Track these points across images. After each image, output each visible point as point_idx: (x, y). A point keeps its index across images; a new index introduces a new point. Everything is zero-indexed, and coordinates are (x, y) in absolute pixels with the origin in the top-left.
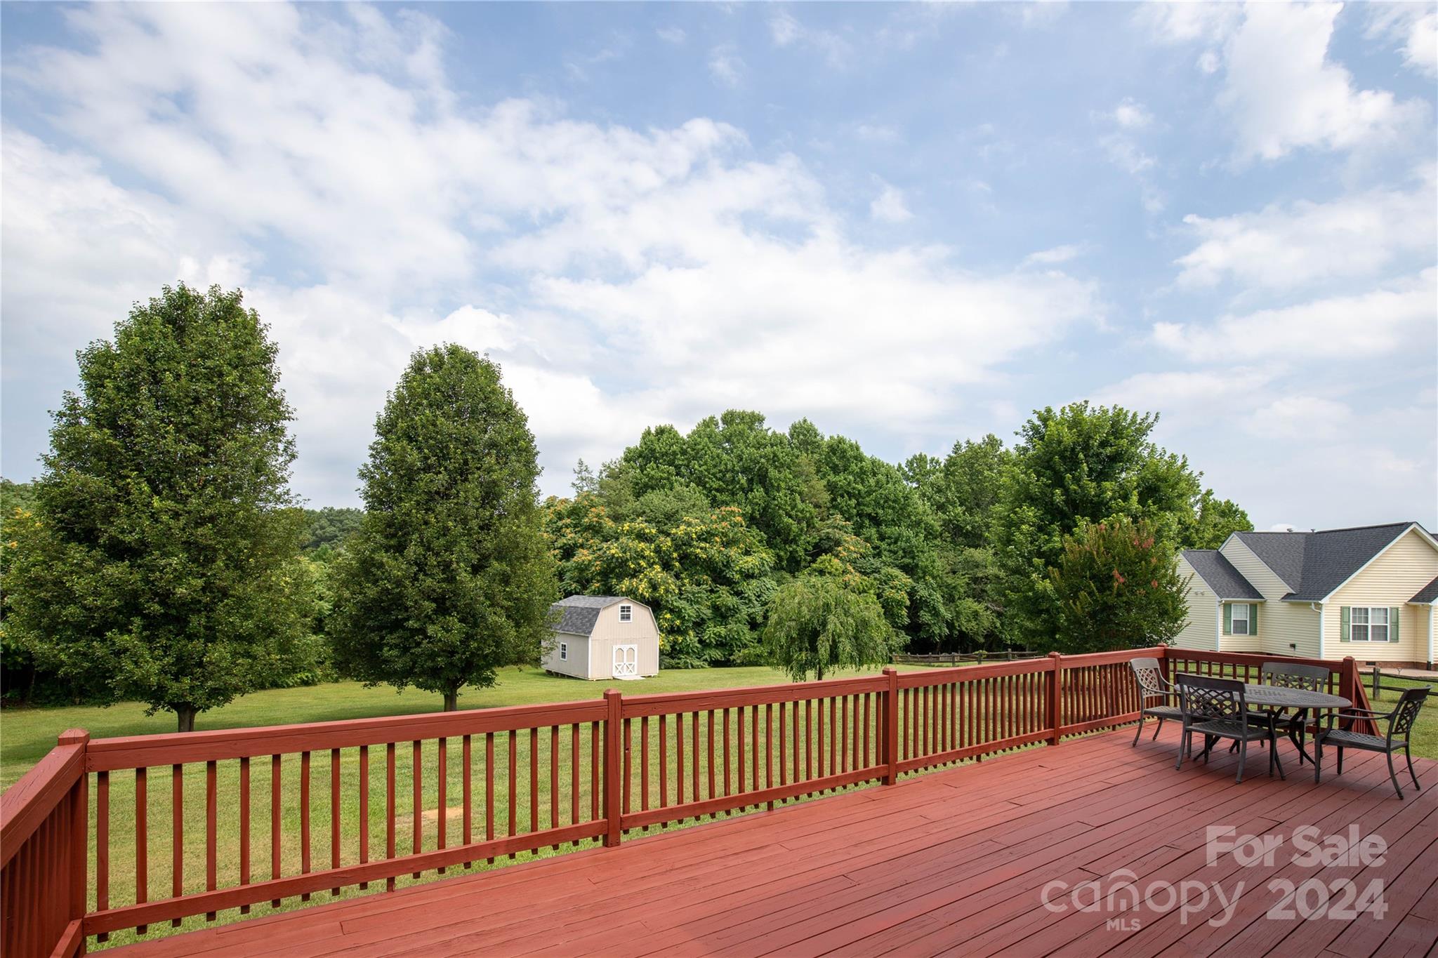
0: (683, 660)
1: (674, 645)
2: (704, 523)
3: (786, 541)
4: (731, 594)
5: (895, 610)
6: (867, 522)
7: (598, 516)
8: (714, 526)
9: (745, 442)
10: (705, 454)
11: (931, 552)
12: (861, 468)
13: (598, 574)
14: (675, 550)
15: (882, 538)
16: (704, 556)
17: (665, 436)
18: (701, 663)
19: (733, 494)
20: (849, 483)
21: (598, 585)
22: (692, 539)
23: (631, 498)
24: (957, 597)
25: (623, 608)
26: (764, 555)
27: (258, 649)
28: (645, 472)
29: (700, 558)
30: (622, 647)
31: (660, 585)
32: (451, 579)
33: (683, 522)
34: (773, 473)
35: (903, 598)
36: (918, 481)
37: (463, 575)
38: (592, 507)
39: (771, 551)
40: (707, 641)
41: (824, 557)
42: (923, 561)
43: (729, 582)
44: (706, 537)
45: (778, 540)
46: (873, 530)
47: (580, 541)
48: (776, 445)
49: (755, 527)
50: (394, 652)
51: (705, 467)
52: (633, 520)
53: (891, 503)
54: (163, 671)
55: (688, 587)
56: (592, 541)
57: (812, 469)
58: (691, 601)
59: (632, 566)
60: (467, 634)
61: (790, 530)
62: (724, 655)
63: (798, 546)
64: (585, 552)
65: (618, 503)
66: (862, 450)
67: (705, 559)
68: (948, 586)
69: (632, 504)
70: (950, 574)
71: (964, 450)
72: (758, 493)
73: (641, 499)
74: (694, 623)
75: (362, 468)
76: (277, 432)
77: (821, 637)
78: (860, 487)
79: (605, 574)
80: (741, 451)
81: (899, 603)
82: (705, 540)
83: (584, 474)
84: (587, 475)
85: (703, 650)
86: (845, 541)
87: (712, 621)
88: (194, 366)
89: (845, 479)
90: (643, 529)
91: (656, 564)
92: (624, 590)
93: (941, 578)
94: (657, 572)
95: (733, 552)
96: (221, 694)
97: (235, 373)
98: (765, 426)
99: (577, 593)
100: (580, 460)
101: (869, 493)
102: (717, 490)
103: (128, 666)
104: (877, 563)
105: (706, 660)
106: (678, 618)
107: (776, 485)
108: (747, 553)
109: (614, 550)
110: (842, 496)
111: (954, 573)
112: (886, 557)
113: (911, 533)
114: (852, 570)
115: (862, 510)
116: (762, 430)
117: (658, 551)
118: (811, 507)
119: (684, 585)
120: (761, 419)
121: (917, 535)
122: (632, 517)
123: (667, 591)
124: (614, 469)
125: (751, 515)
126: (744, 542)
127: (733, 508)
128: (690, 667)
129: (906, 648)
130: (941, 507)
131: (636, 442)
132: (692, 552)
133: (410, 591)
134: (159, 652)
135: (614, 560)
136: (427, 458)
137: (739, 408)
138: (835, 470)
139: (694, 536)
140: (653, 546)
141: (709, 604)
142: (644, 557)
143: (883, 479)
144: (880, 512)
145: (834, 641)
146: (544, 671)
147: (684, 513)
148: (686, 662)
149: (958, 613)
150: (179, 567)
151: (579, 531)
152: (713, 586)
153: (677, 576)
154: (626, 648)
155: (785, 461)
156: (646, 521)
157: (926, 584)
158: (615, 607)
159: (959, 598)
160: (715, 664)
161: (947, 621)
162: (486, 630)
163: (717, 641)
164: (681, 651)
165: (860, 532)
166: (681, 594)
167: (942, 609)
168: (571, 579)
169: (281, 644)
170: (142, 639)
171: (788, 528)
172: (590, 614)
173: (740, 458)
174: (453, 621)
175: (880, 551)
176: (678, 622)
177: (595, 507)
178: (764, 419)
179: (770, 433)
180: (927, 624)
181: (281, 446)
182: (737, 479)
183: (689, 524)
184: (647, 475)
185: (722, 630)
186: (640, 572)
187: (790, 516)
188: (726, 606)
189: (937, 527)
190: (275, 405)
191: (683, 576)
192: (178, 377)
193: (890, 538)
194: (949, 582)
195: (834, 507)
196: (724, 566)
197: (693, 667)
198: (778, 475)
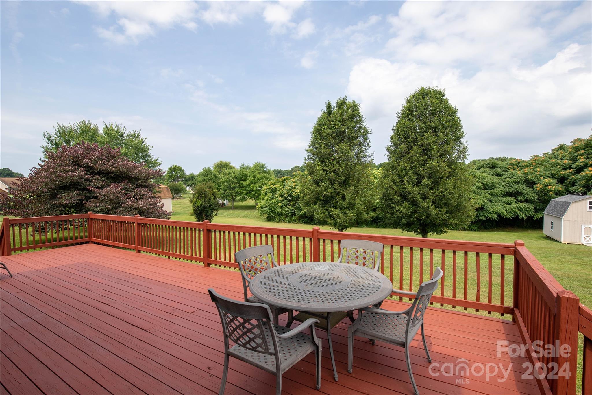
25: (591, 202)
30: (589, 226)
47: (590, 163)
146: (545, 235)
158: (584, 201)
172: (566, 205)
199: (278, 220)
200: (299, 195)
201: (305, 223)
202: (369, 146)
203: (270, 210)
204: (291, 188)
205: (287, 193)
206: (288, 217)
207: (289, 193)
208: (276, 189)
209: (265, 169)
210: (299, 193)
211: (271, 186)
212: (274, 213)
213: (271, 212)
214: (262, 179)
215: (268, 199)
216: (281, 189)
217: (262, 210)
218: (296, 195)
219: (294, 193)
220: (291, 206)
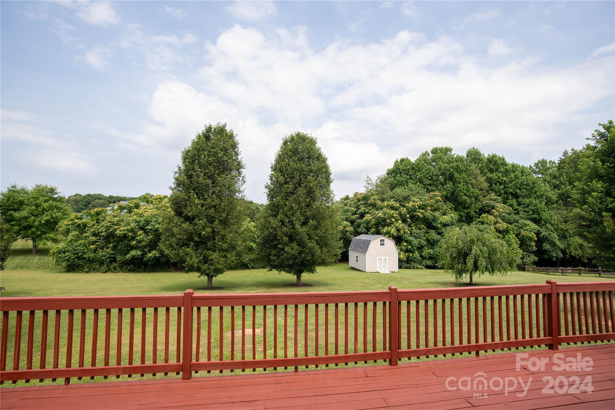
0: (413, 265)
1: (408, 258)
2: (422, 201)
3: (465, 208)
4: (436, 234)
5: (528, 242)
6: (510, 197)
7: (374, 199)
8: (427, 202)
9: (442, 161)
10: (423, 169)
11: (550, 211)
12: (506, 169)
13: (374, 225)
14: (408, 214)
15: (519, 204)
16: (422, 216)
17: (404, 162)
18: (421, 267)
19: (437, 186)
20: (499, 177)
21: (374, 230)
22: (416, 208)
23: (389, 191)
24: (568, 236)
25: (381, 240)
26: (452, 215)
27: (229, 255)
28: (396, 179)
29: (420, 217)
30: (381, 258)
31: (401, 230)
32: (293, 228)
33: (411, 201)
34: (456, 175)
35: (533, 236)
36: (542, 174)
37: (298, 226)
38: (372, 196)
39: (456, 213)
40: (424, 256)
41: (483, 215)
42: (545, 215)
43: (435, 228)
44: (423, 207)
45: (460, 207)
46: (514, 201)
47: (367, 211)
48: (458, 162)
49: (448, 202)
50: (274, 258)
51: (422, 175)
52: (389, 200)
53: (524, 186)
54: (200, 261)
55: (415, 231)
56: (372, 210)
57: (478, 172)
58: (416, 237)
59: (388, 221)
60: (300, 251)
61: (466, 202)
62: (433, 263)
63: (471, 210)
64: (369, 215)
65: (383, 194)
66: (506, 160)
67: (422, 218)
68: (562, 230)
69: (390, 193)
70: (563, 223)
71: (570, 154)
72: (449, 185)
73: (393, 191)
74: (418, 247)
75: (266, 184)
76: (240, 173)
77: (468, 257)
78: (505, 179)
79: (377, 225)
80: (441, 165)
81: (530, 239)
82: (423, 209)
83: (369, 182)
84: (371, 182)
85: (422, 260)
86: (497, 207)
87: (427, 246)
88: (210, 152)
89: (496, 175)
90: (393, 204)
91: (399, 220)
92: (385, 232)
93: (557, 225)
94: (400, 224)
95: (437, 214)
96: (219, 271)
97: (222, 153)
98: (453, 153)
99: (365, 234)
100: (368, 176)
101: (511, 182)
102: (429, 185)
103: (188, 260)
104: (517, 217)
105: (424, 265)
106: (410, 245)
107: (458, 181)
108: (444, 214)
109: (380, 214)
110: (496, 184)
111: (566, 222)
112: (522, 214)
113: (538, 202)
114: (502, 222)
115: (507, 191)
116: (451, 155)
117: (400, 214)
118: (477, 191)
119: (413, 229)
120: (450, 150)
121: (540, 203)
122: (389, 199)
123: (404, 232)
124: (382, 179)
125: (446, 196)
126: (442, 209)
127: (436, 193)
128: (416, 268)
129: (535, 263)
130: (556, 187)
131: (391, 166)
132: (416, 214)
133: (279, 233)
134: (198, 255)
135: (380, 219)
136: (286, 179)
137: (439, 146)
138: (491, 171)
139: (417, 207)
140: (398, 212)
141: (425, 238)
142: (393, 217)
143: (520, 174)
144: (518, 191)
145: (475, 259)
146: (350, 267)
147: (412, 196)
148: (414, 266)
149: (569, 245)
150: (204, 224)
151: (367, 207)
152: (427, 230)
153: (409, 226)
154: (383, 258)
155: (463, 169)
156: (395, 201)
157: (547, 228)
158: (378, 239)
159: (570, 236)
160: (428, 267)
161: (561, 249)
162: (308, 249)
163: (429, 256)
164: (411, 261)
165: (506, 202)
166: (411, 234)
167: (558, 242)
168: (363, 227)
169: (237, 253)
170: (193, 250)
171: (466, 201)
172: (367, 243)
173: (440, 169)
174: (294, 245)
175: (518, 211)
176: (410, 247)
177: (373, 196)
178: (452, 150)
179: (455, 156)
180: (549, 251)
181: (241, 178)
182: (439, 179)
183: (414, 201)
184: (397, 180)
185: (431, 251)
186: (392, 224)
187: (467, 196)
188: (433, 239)
189: (554, 198)
190: (239, 163)
191: (412, 225)
192: (205, 156)
193: (524, 204)
194: (562, 227)
195: (492, 190)
196: (433, 220)
197: (417, 268)
198: (459, 176)
199: (87, 270)
200: (125, 235)
201: (129, 271)
202: (245, 182)
203: (75, 256)
204: (112, 224)
205: (105, 231)
206: (105, 264)
207: (109, 232)
208: (85, 225)
209: (55, 196)
210: (126, 231)
211: (76, 221)
212: (81, 259)
213: (76, 258)
214: (50, 209)
215: (72, 239)
216: (94, 225)
217: (60, 255)
218: (122, 234)
219: (118, 232)
220: (110, 249)
